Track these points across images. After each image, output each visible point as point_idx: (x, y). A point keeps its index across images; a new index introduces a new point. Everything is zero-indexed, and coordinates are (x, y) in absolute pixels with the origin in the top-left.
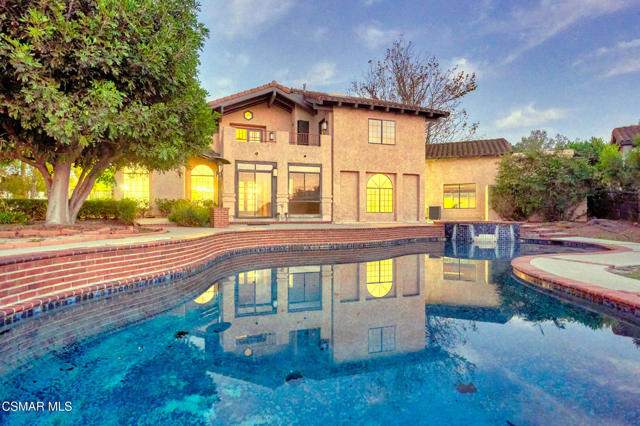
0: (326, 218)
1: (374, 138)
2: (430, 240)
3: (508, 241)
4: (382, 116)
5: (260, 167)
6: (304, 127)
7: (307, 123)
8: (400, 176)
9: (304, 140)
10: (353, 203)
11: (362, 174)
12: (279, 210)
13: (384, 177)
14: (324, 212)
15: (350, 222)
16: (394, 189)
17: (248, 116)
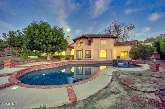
0: (92, 58)
1: (102, 43)
2: (110, 63)
4: (103, 39)
5: (80, 50)
7: (90, 41)
8: (107, 50)
9: (90, 45)
10: (98, 56)
11: (99, 50)
12: (83, 57)
13: (104, 51)
14: (91, 57)
15: (97, 59)
16: (106, 53)
17: (80, 40)
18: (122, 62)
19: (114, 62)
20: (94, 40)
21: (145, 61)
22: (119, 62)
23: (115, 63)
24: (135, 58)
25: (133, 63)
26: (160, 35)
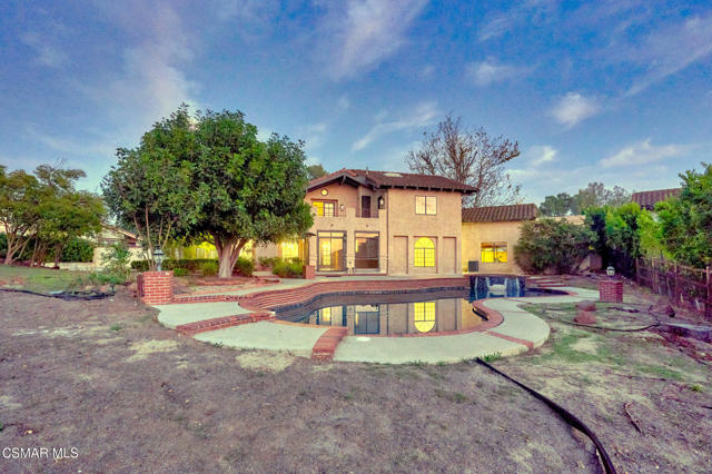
0: (383, 271)
1: (420, 209)
2: (458, 288)
3: (514, 290)
4: (426, 193)
5: (334, 234)
6: (366, 200)
7: (369, 198)
8: (440, 238)
9: (367, 214)
10: (404, 260)
11: (411, 238)
12: (348, 266)
13: (428, 240)
14: (381, 266)
15: (401, 274)
16: (436, 249)
17: (324, 192)
18: (502, 283)
19: (472, 284)
20: (393, 197)
21: (569, 277)
22: (491, 284)
23: (478, 289)
24: (536, 269)
25: (536, 286)
26: (590, 185)
